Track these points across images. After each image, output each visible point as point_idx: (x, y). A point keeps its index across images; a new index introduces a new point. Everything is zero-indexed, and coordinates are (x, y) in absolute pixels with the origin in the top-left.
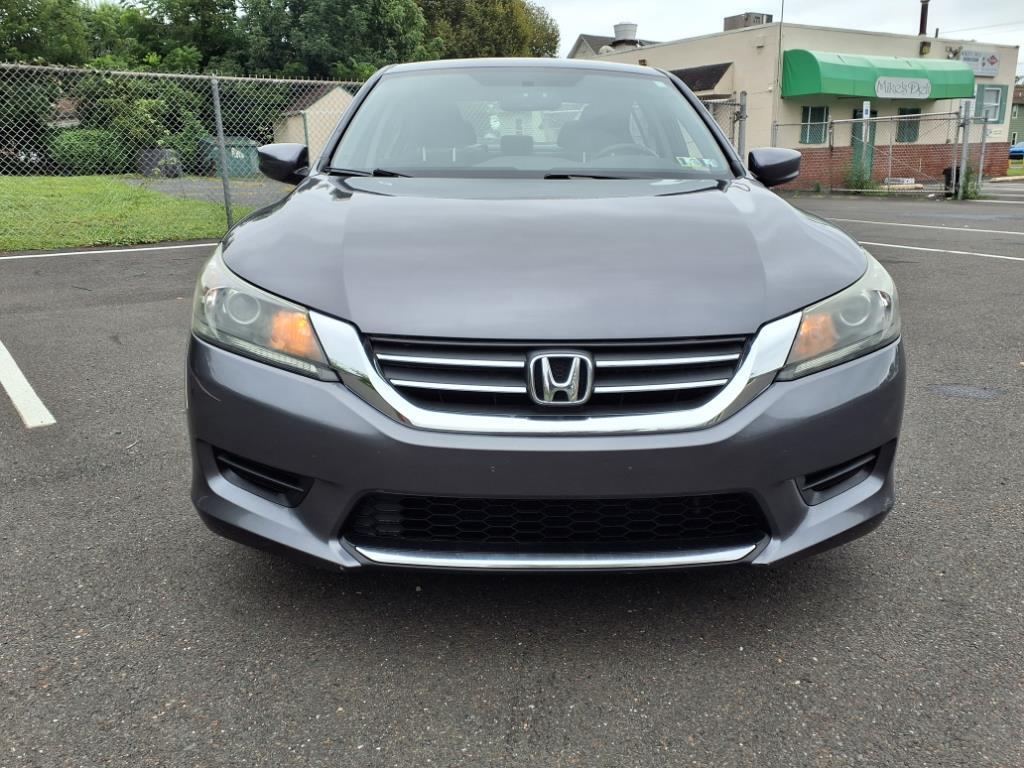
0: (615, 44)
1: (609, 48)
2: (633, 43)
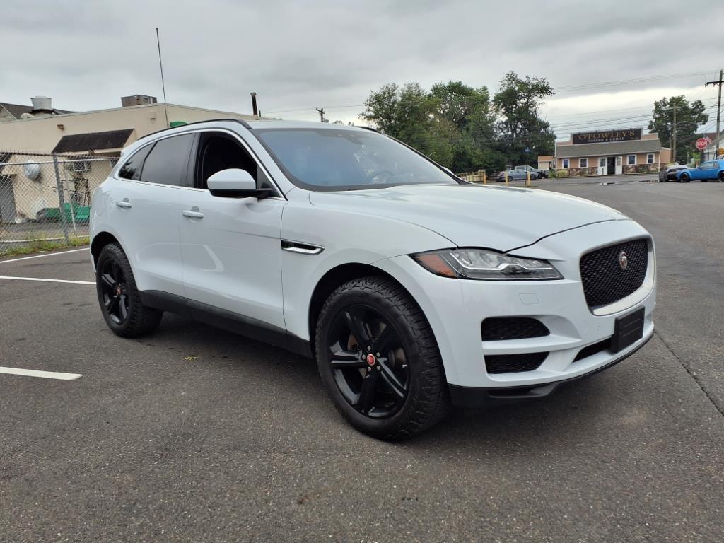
0: (35, 112)
1: (29, 115)
2: (49, 112)
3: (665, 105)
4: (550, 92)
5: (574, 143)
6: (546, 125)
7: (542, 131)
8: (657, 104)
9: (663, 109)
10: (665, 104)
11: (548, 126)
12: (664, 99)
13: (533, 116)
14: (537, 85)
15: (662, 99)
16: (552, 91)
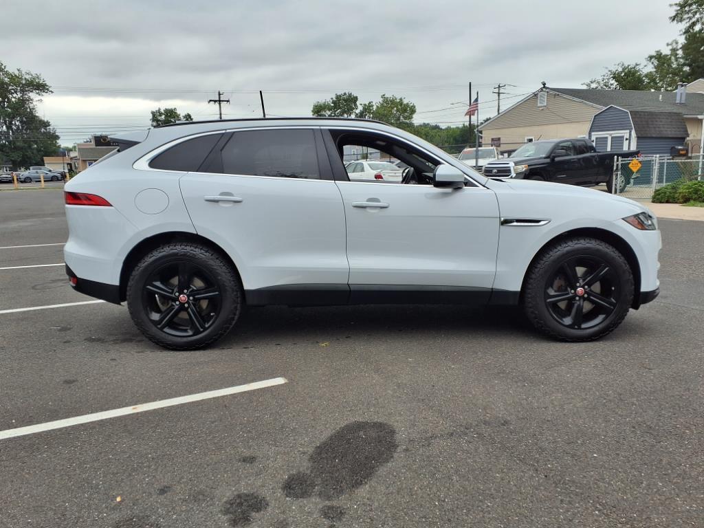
3: (160, 116)
4: (48, 89)
5: (96, 146)
6: (46, 124)
7: (43, 130)
8: (153, 113)
9: (159, 118)
10: (161, 114)
11: (49, 125)
12: (159, 109)
13: (31, 112)
14: (32, 81)
15: (157, 109)
16: (50, 89)
